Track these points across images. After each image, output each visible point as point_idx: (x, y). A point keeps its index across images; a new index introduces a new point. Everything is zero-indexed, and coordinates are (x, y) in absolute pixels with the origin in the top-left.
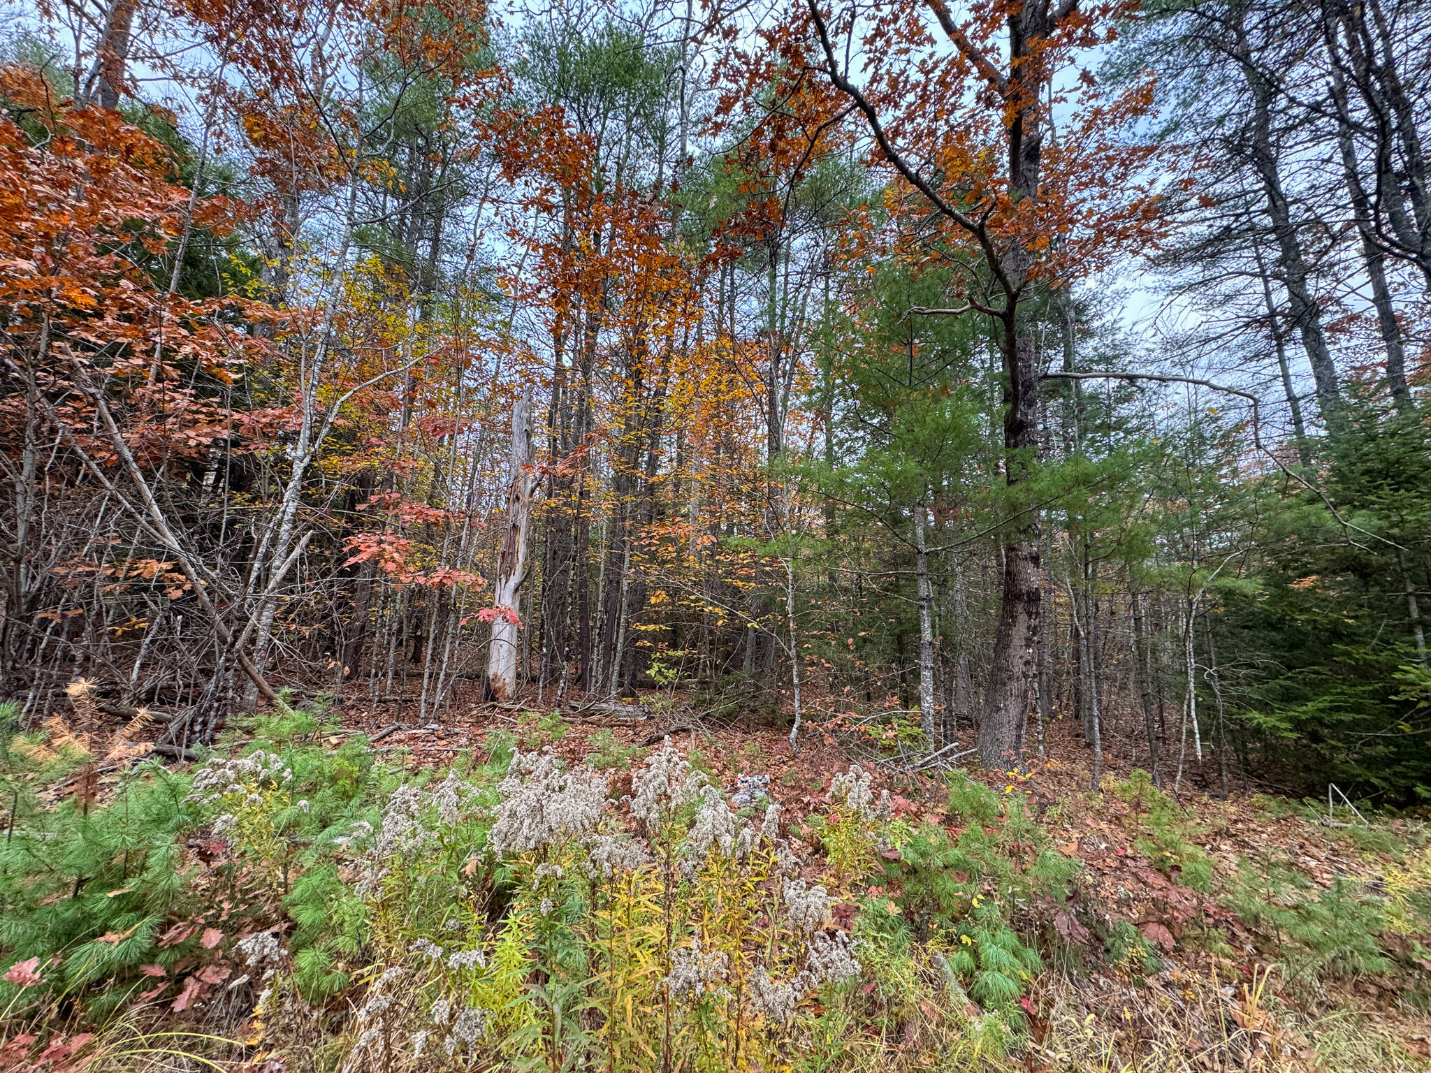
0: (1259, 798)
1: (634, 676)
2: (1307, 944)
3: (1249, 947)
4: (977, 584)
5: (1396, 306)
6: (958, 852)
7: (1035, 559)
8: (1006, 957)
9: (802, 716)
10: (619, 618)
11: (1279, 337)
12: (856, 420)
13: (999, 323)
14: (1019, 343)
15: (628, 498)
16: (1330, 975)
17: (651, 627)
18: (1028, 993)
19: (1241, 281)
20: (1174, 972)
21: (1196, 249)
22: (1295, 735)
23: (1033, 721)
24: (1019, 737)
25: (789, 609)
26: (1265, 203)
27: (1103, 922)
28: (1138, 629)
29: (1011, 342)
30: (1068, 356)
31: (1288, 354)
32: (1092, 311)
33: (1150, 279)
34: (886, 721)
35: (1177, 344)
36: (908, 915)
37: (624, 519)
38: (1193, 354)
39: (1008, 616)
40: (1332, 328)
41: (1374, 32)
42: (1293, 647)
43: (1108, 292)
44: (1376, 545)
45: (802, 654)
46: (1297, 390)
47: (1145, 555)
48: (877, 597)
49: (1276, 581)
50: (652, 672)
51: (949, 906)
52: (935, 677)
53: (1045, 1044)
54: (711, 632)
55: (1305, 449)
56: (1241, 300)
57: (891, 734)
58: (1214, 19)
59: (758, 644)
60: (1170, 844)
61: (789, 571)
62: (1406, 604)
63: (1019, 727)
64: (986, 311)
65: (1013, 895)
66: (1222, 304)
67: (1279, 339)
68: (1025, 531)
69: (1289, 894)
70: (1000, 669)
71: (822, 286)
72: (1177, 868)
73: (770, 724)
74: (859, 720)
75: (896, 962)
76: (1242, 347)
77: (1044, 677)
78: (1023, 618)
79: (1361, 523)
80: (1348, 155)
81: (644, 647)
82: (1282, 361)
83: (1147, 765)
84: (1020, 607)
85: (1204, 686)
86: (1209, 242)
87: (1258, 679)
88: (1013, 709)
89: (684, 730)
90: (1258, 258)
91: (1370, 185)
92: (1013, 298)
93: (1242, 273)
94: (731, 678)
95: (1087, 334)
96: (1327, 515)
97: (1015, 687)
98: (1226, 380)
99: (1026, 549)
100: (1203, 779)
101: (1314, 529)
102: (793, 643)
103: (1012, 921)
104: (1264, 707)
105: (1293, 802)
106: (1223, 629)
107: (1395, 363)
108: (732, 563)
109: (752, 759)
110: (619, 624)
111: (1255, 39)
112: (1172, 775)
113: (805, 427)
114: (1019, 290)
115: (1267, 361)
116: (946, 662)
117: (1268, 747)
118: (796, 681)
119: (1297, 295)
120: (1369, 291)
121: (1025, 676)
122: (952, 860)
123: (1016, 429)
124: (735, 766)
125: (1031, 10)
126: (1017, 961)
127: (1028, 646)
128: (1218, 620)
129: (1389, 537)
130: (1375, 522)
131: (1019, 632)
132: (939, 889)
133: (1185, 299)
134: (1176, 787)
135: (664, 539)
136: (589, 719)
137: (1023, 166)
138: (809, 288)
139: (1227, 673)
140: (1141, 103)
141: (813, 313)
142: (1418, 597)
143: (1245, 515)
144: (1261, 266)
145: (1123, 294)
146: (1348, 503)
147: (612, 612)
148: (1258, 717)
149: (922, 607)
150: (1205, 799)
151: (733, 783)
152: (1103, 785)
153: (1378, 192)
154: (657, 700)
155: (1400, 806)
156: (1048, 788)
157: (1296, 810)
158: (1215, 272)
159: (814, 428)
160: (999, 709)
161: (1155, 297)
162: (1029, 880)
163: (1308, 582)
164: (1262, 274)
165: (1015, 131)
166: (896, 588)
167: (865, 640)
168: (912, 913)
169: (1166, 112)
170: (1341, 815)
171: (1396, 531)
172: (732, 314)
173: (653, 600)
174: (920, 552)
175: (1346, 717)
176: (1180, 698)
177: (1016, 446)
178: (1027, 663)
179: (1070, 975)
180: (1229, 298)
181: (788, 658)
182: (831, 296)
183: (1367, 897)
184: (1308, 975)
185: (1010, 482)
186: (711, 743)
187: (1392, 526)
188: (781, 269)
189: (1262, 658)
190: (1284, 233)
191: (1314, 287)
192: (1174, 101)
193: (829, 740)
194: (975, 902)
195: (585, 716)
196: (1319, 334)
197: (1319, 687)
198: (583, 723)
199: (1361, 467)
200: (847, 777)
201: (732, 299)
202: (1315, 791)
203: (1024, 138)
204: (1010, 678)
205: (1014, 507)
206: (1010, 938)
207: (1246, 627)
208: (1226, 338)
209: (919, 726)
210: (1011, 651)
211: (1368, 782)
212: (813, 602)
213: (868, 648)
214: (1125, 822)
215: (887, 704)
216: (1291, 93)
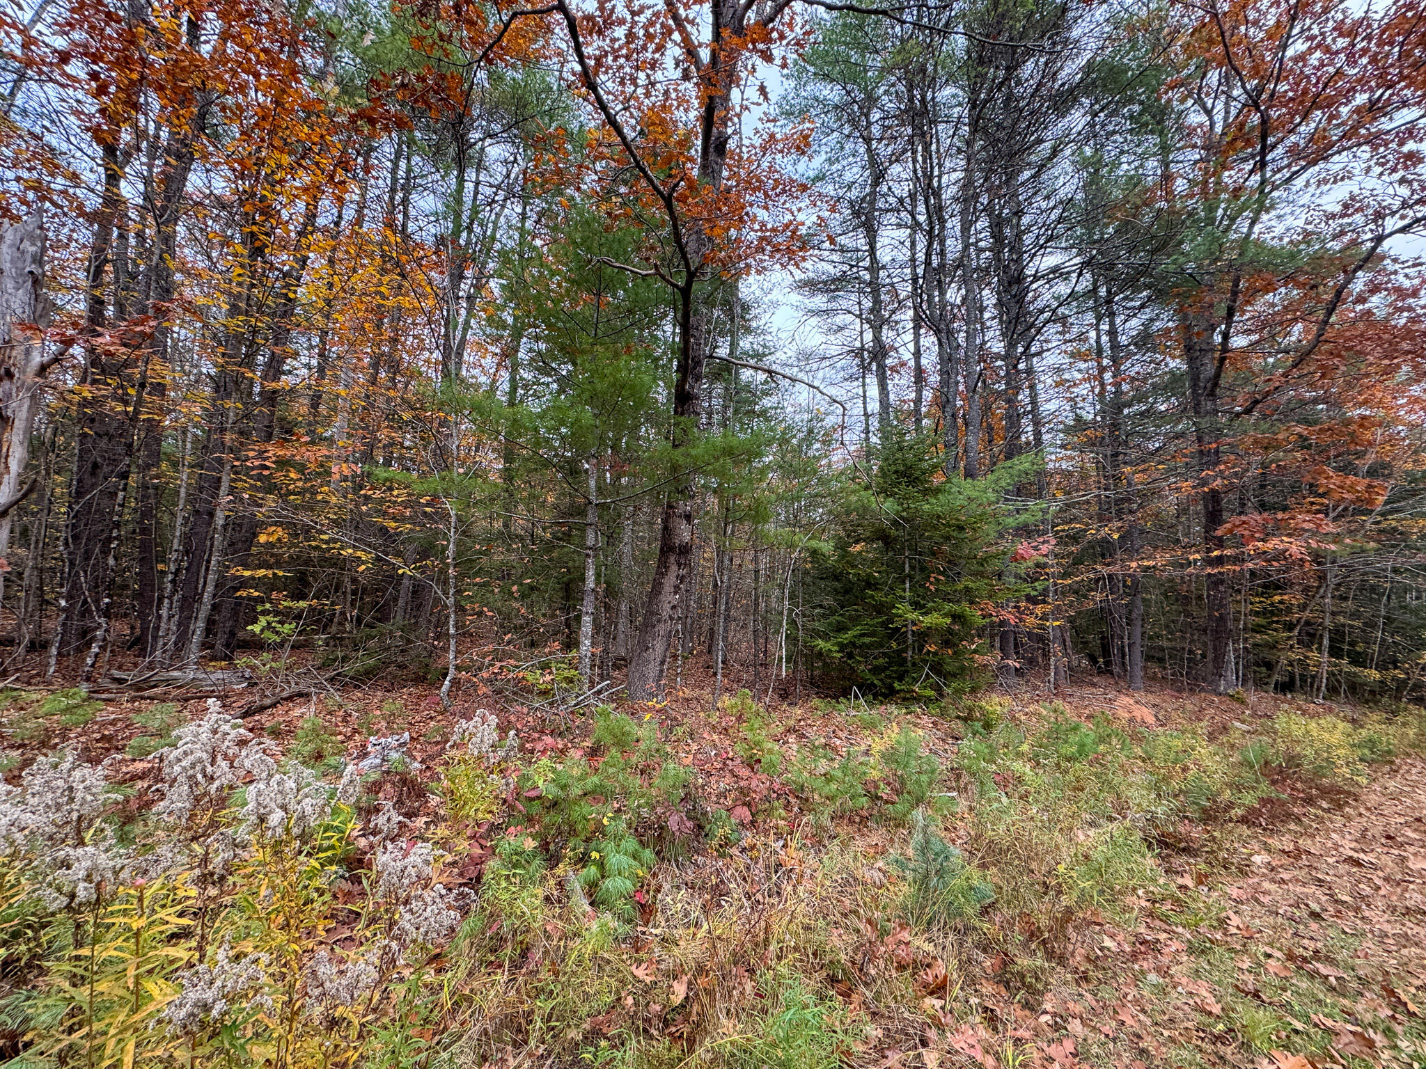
0: (816, 701)
1: (233, 634)
2: (828, 798)
3: (796, 809)
4: (643, 539)
5: (924, 361)
6: (595, 779)
7: (688, 517)
8: (626, 861)
9: (457, 668)
10: (209, 561)
11: (864, 368)
12: (542, 364)
13: (678, 296)
14: (692, 320)
15: (229, 404)
16: (837, 817)
17: (261, 573)
18: (642, 887)
19: (849, 318)
20: (748, 838)
21: (825, 283)
22: (839, 655)
23: (675, 657)
24: (661, 671)
25: (450, 553)
26: (867, 263)
27: (705, 814)
28: (756, 579)
29: (686, 316)
30: (733, 345)
31: (867, 381)
32: (753, 312)
33: (795, 297)
34: (545, 667)
35: (805, 356)
36: (544, 846)
37: (223, 430)
38: (815, 366)
39: (663, 565)
40: (892, 369)
41: (935, 161)
42: (847, 592)
43: (766, 299)
44: (895, 523)
45: (463, 603)
46: (869, 410)
47: (765, 521)
48: (549, 547)
49: (842, 546)
50: (257, 628)
51: (584, 828)
52: (595, 622)
53: (650, 925)
54: (354, 581)
55: (869, 453)
56: (846, 332)
57: (548, 678)
58: (855, 102)
59: (414, 592)
60: (757, 744)
61: (452, 513)
62: (904, 563)
63: (662, 663)
64: (668, 282)
65: (639, 806)
66: (836, 332)
67: (865, 369)
68: (682, 492)
69: (823, 765)
70: (652, 613)
71: (519, 210)
72: (759, 761)
73: (419, 680)
74: (517, 667)
75: (525, 894)
76: (843, 369)
77: (689, 621)
78: (674, 568)
79: (889, 506)
80: (913, 244)
81: (250, 598)
82: (864, 385)
83: (751, 685)
84: (672, 559)
85: (792, 623)
86: (833, 281)
87: (824, 616)
88: (659, 646)
89: (300, 695)
90: (859, 303)
91: (920, 271)
92: (691, 276)
93: (850, 312)
94: (374, 632)
95: (748, 331)
96: (873, 498)
97: (662, 628)
98: (832, 391)
99: (683, 506)
100: (785, 693)
101: (865, 509)
102: (452, 591)
103: (636, 830)
104: (826, 637)
105: (833, 701)
106: (808, 580)
107: (918, 401)
108: (382, 501)
109: (390, 719)
110: (207, 569)
111: (876, 130)
112: (766, 691)
113: (488, 361)
114: (696, 269)
115: (856, 383)
116: (607, 608)
117: (825, 664)
118: (452, 631)
119: (877, 339)
120: (911, 347)
121: (671, 618)
122: (589, 787)
123: (683, 399)
124: (369, 728)
125: (732, 10)
126: (634, 863)
127: (675, 593)
128: (806, 573)
129: (902, 518)
130: (896, 507)
131: (670, 581)
132: (576, 815)
133: (814, 321)
134: (767, 700)
135: (283, 463)
136: (145, 693)
137: (712, 157)
138: (503, 207)
139: (807, 612)
140: (802, 146)
141: (507, 239)
142: (910, 559)
143: (830, 495)
144: (861, 310)
145: (775, 305)
146: (884, 492)
147: (195, 551)
148: (821, 643)
149: (588, 556)
150: (785, 706)
151: (364, 746)
152: (719, 705)
153: (924, 277)
154: (263, 663)
155: (885, 696)
156: (677, 711)
157: (834, 707)
158: (833, 305)
159: (499, 364)
160: (648, 648)
161: (796, 314)
162: (654, 792)
163: (859, 547)
164: (859, 316)
165: (708, 119)
166: (567, 537)
167: (532, 588)
168: (548, 844)
169: (818, 161)
170: (856, 708)
171: (904, 514)
172: (406, 208)
173: (263, 538)
174: (590, 503)
175: (867, 640)
176: (777, 632)
177: (682, 414)
178: (674, 607)
179: (676, 861)
180: (840, 329)
181: (447, 607)
182: (529, 224)
183: (862, 759)
184: (825, 820)
185: (675, 446)
186: (340, 706)
187: (904, 510)
188: (471, 174)
189: (829, 601)
190: (875, 288)
191: (887, 335)
192: (824, 157)
193: (483, 690)
194: (605, 821)
195: (139, 689)
196: (885, 371)
197: (855, 620)
198: (132, 700)
199: (893, 468)
200: (472, 723)
201: (407, 189)
202: (845, 693)
203: (715, 130)
204: (659, 621)
205: (675, 468)
206: (631, 843)
207: (822, 579)
208: (836, 359)
209: (576, 669)
210: (662, 597)
211: (872, 683)
212: (478, 547)
213: (534, 597)
214: (730, 731)
215: (547, 650)
216: (891, 183)
